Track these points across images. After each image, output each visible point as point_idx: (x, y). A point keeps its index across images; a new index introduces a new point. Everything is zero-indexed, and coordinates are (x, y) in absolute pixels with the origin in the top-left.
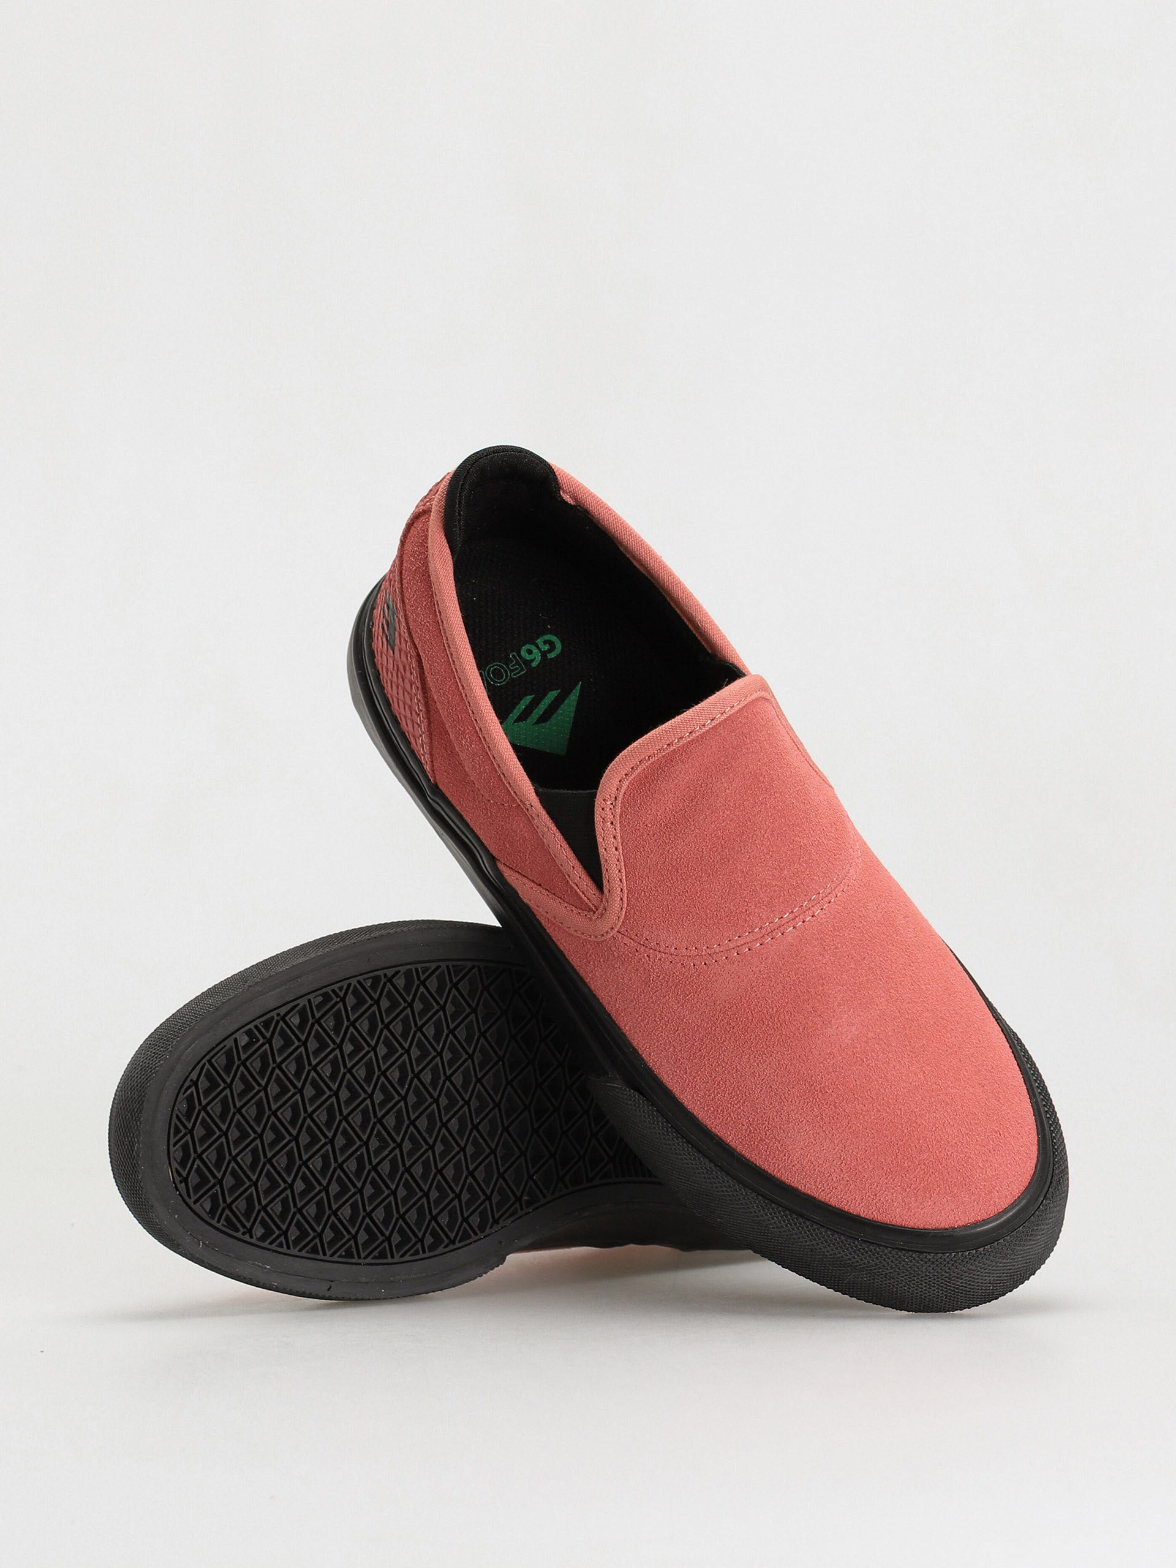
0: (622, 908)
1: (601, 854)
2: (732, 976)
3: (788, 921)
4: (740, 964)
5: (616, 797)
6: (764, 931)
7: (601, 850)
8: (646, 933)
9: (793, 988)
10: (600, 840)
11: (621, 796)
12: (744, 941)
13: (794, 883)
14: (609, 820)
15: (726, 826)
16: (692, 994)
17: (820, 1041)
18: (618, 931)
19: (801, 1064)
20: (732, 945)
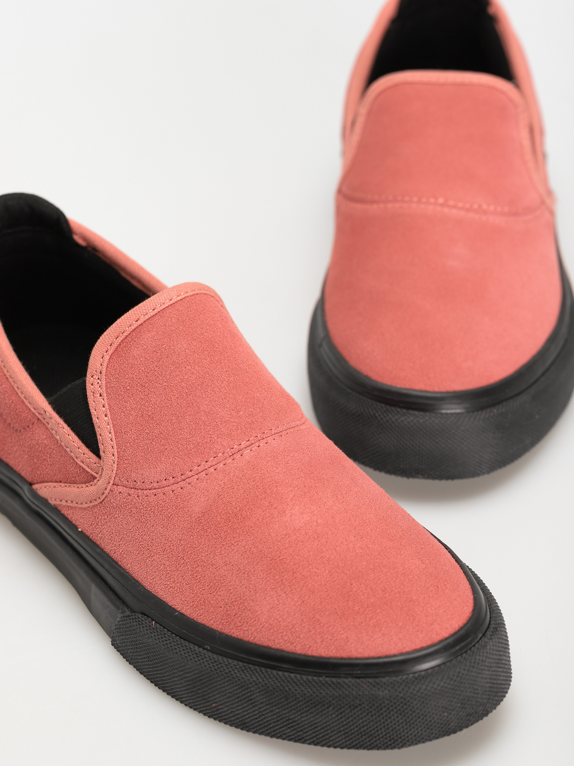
0: (114, 463)
1: (95, 423)
2: (203, 492)
3: (245, 446)
4: (208, 481)
5: (101, 372)
6: (226, 455)
7: (95, 419)
8: (133, 475)
9: (251, 491)
10: (92, 411)
11: (104, 369)
12: (210, 464)
13: (250, 421)
14: (97, 392)
15: (188, 379)
16: (173, 515)
17: (277, 526)
18: (113, 484)
19: (263, 545)
20: (200, 469)
